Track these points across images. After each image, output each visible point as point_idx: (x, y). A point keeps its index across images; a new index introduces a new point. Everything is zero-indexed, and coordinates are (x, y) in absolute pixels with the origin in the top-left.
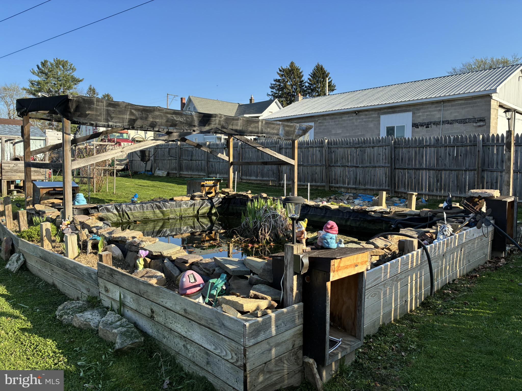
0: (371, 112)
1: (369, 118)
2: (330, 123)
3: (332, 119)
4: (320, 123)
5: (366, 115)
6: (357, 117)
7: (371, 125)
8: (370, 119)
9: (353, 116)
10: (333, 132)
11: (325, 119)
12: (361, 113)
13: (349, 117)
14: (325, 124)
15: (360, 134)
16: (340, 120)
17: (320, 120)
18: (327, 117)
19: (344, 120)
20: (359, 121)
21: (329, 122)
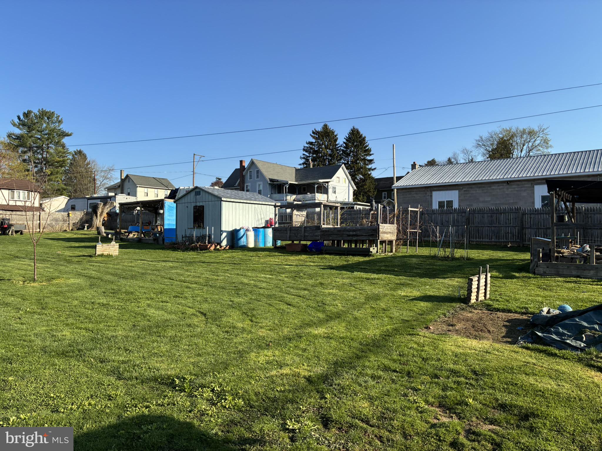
0: (523, 183)
1: (521, 187)
2: (478, 191)
3: (480, 188)
4: (465, 191)
5: (518, 185)
6: (508, 186)
7: (524, 194)
8: (523, 189)
9: (503, 186)
10: (481, 199)
11: (472, 188)
12: (512, 183)
13: (498, 186)
14: (472, 192)
15: (512, 201)
16: (489, 188)
17: (465, 188)
18: (473, 186)
19: (493, 189)
20: (510, 190)
21: (476, 190)
